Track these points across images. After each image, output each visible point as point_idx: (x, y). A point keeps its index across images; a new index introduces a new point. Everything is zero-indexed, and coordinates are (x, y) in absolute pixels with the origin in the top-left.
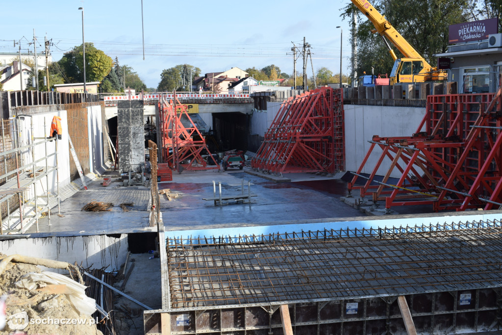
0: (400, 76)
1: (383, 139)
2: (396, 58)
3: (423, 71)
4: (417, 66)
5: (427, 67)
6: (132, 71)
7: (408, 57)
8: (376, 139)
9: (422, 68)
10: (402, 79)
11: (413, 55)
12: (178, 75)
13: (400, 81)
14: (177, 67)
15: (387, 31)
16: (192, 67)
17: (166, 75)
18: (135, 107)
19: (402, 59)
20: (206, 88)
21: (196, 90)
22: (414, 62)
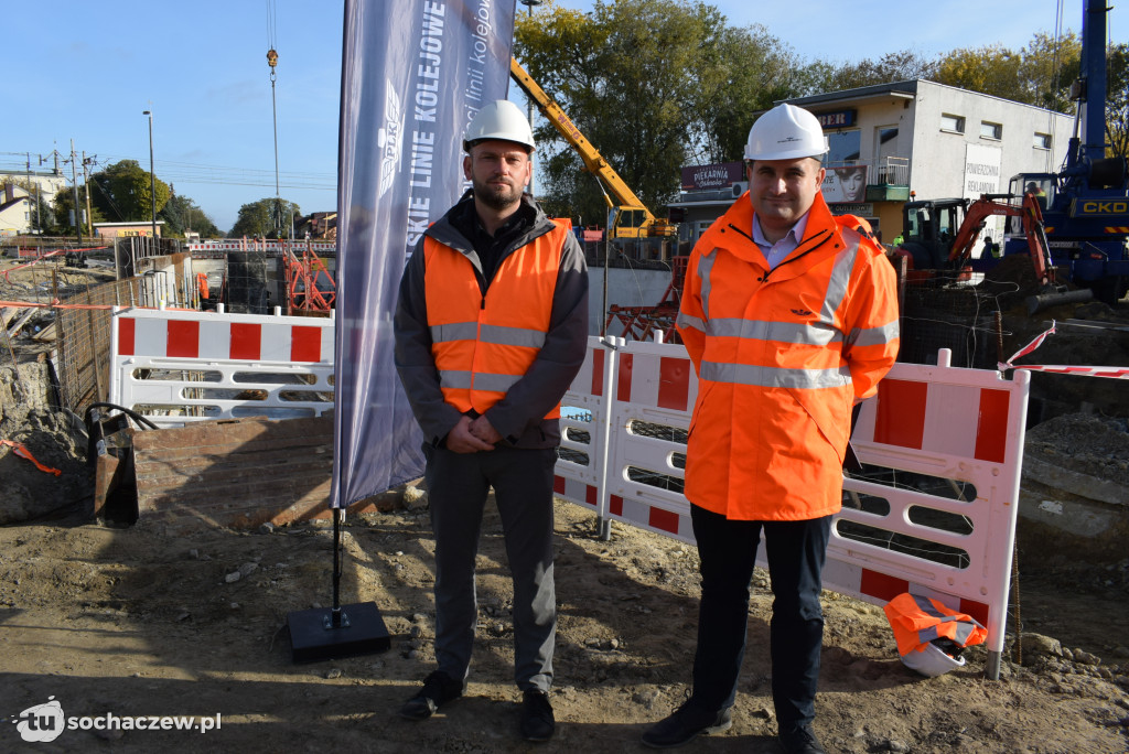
0: (619, 229)
1: (623, 309)
2: (612, 205)
3: (645, 224)
4: (638, 218)
5: (650, 217)
6: (192, 204)
7: (627, 205)
8: (615, 309)
9: (645, 219)
10: (621, 232)
11: (634, 202)
12: (266, 213)
13: (619, 235)
14: (264, 201)
15: (602, 170)
16: (285, 202)
17: (246, 213)
18: (254, 261)
19: (621, 208)
20: (315, 235)
21: (300, 237)
22: (635, 211)
